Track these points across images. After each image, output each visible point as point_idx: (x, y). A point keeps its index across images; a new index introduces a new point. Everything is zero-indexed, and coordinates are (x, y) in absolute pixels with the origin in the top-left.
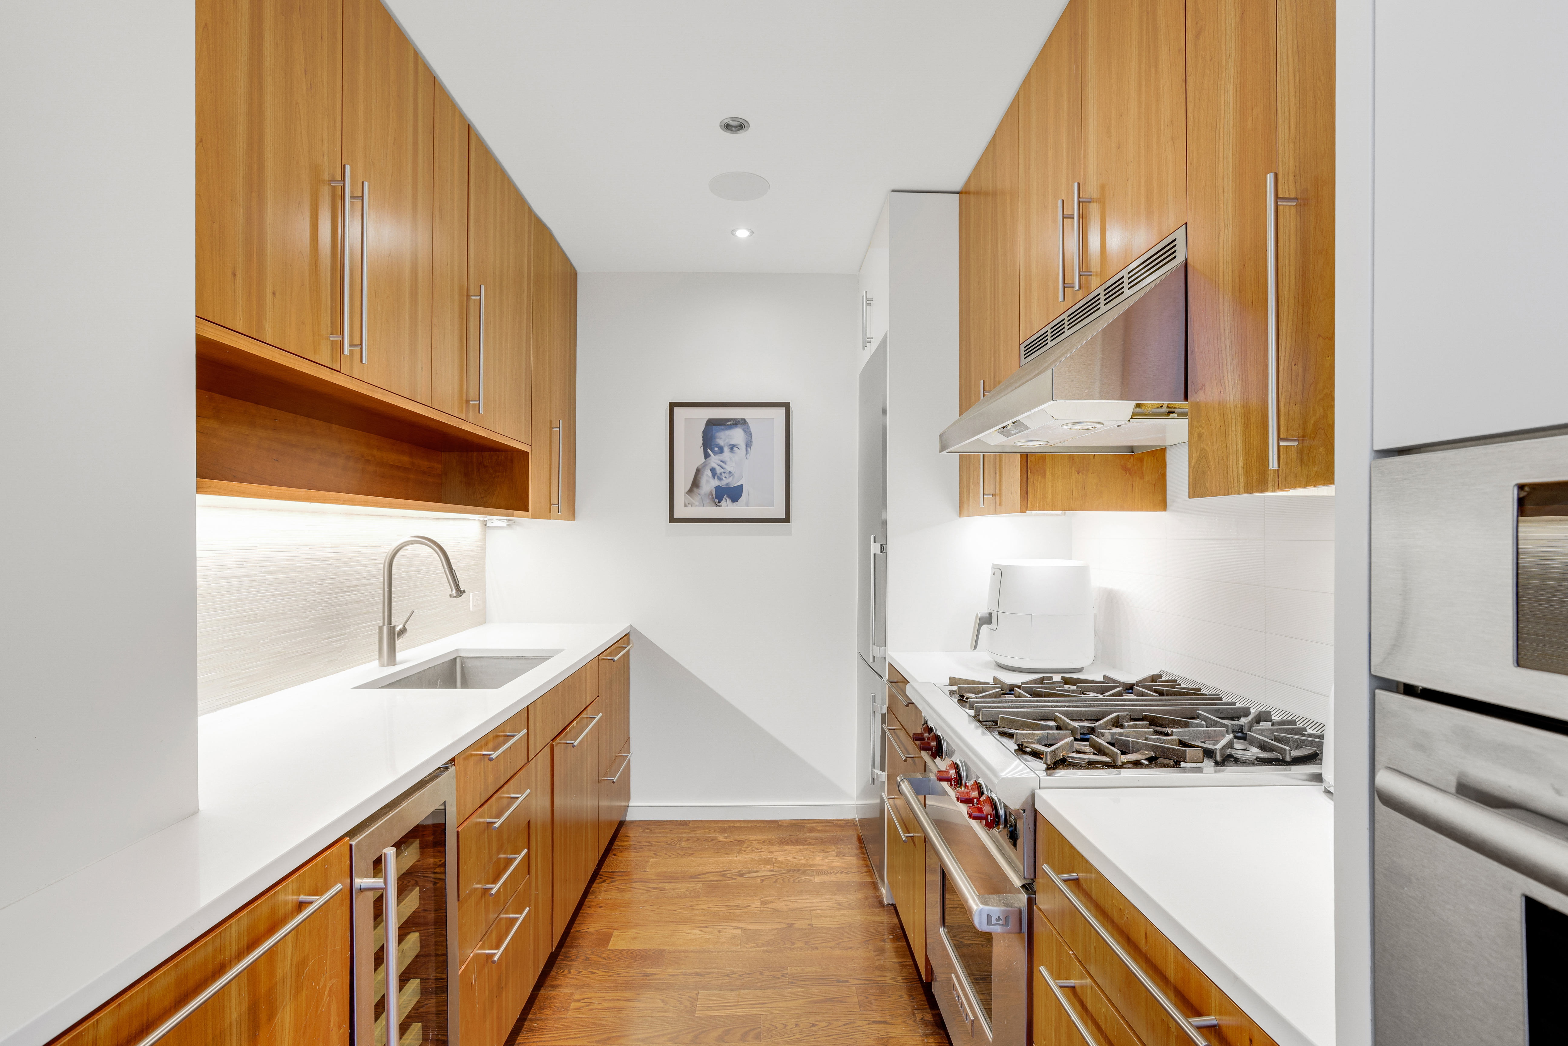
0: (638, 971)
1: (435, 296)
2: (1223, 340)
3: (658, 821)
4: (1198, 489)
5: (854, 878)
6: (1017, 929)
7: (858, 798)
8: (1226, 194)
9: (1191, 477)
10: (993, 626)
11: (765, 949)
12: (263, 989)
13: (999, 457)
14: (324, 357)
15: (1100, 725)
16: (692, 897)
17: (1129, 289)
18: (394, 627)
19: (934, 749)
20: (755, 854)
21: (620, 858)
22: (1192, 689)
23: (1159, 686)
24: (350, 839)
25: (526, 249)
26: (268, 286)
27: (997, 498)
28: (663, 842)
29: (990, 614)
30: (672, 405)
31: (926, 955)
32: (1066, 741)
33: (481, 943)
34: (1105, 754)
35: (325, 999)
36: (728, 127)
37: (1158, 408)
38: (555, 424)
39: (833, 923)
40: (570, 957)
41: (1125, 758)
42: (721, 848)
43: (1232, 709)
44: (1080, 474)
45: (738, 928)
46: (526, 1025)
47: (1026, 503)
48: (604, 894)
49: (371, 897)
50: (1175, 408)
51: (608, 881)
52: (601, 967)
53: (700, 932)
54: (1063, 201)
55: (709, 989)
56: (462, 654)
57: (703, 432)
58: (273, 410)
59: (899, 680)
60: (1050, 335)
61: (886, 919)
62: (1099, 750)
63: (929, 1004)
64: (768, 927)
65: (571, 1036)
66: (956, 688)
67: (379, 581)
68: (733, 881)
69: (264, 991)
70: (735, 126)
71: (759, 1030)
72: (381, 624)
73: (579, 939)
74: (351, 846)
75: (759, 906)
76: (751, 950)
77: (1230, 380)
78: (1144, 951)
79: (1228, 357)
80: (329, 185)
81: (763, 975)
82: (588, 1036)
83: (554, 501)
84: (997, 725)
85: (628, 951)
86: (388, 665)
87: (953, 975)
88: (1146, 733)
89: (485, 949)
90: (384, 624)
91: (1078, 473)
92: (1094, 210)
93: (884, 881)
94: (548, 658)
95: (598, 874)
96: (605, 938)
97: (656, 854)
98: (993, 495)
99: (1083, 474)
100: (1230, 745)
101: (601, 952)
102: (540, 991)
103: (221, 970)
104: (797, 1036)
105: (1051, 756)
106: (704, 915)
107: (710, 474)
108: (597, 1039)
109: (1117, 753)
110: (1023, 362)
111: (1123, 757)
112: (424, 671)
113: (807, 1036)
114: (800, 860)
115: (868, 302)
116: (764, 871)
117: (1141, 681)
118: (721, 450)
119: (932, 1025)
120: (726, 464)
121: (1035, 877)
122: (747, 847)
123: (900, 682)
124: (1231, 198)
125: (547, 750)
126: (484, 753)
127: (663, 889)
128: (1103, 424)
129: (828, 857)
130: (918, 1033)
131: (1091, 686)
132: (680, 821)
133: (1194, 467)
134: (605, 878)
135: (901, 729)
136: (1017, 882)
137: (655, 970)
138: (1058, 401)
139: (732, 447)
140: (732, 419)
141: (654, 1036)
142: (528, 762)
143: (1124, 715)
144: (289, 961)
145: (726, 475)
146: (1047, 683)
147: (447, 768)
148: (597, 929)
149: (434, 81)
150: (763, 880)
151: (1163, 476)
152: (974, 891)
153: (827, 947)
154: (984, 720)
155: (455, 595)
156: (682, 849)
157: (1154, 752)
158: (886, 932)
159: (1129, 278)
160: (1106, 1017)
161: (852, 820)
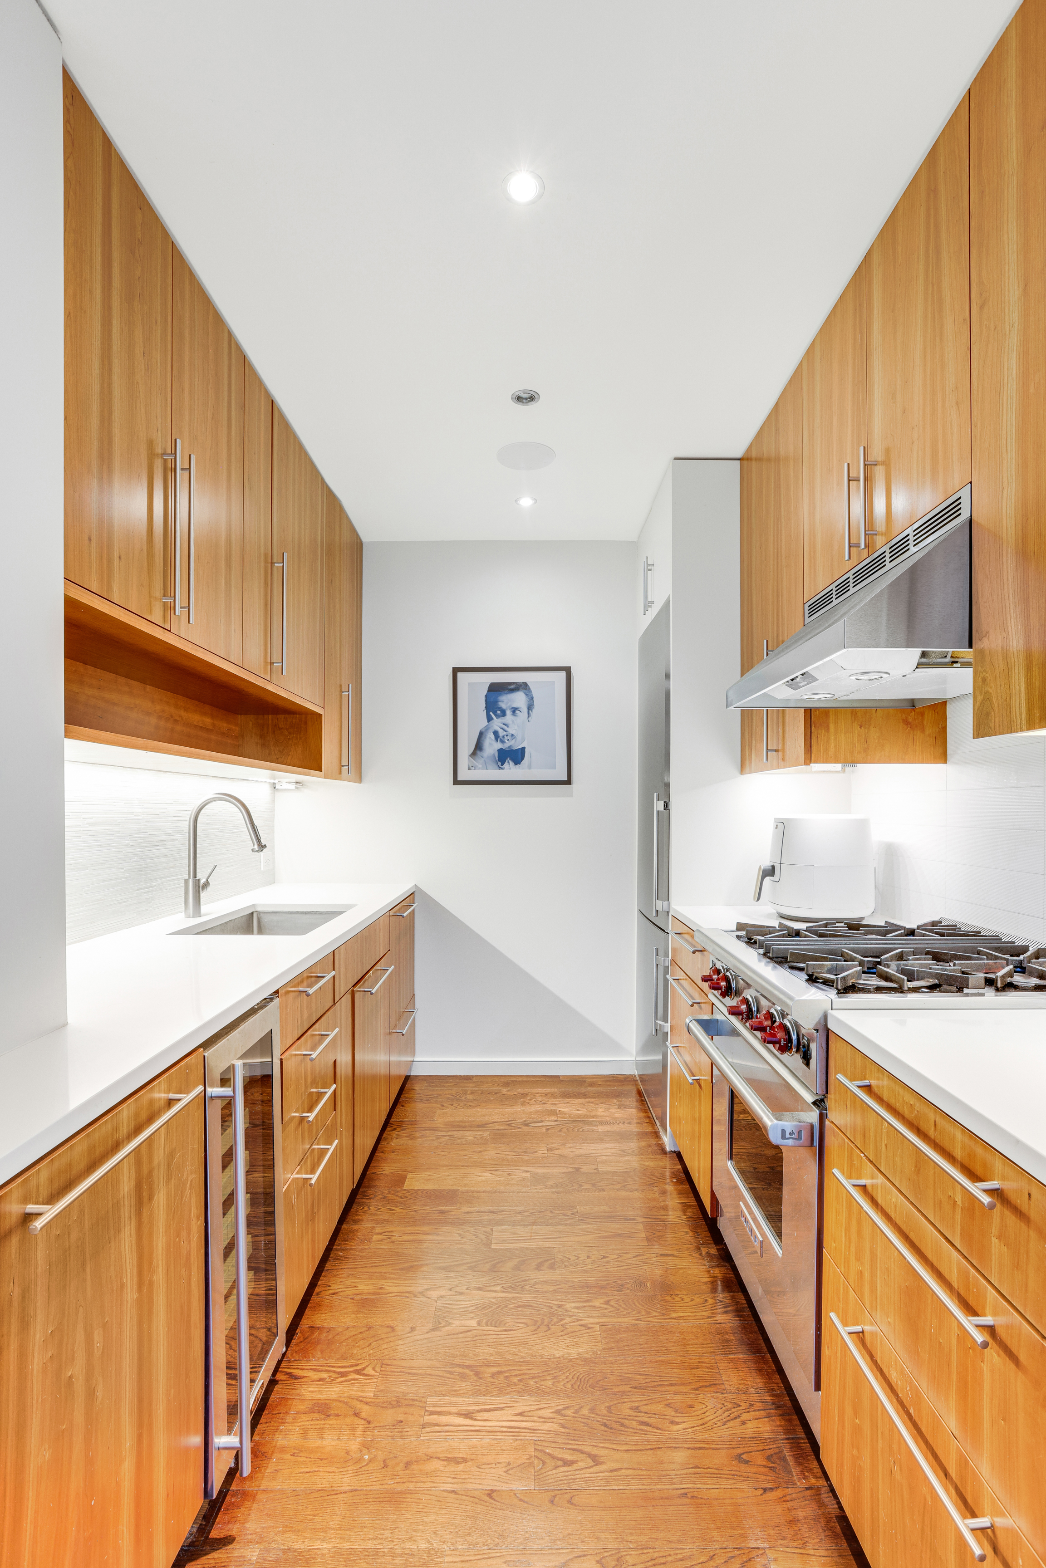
0: (434, 1209)
1: (245, 561)
2: (1006, 590)
3: (442, 1076)
4: (982, 729)
5: (634, 1128)
6: (808, 1143)
7: (638, 1054)
8: (1009, 454)
9: (975, 719)
10: (776, 878)
11: (554, 1190)
12: (145, 1172)
13: (781, 714)
14: (157, 617)
15: (886, 958)
16: (480, 1144)
17: (914, 546)
18: (199, 879)
19: (723, 989)
20: (538, 1106)
21: (409, 1109)
22: (972, 932)
23: (939, 929)
24: (204, 1050)
25: (320, 518)
26: (115, 550)
27: (781, 753)
28: (448, 1094)
29: (773, 867)
30: (456, 671)
31: (712, 1191)
32: (854, 969)
33: (299, 1167)
34: (891, 981)
35: (188, 1192)
36: (519, 399)
37: (943, 658)
38: (345, 688)
39: (618, 1168)
40: (368, 1196)
41: (911, 985)
42: (504, 1100)
43: (1011, 947)
44: (862, 728)
45: (527, 1171)
46: (332, 1254)
47: (810, 756)
48: (397, 1141)
49: (218, 1105)
50: (958, 658)
51: (398, 1129)
52: (399, 1205)
53: (490, 1175)
54: (849, 464)
55: (502, 1225)
56: (259, 909)
57: (486, 696)
58: (98, 670)
59: (684, 932)
60: (835, 593)
61: (669, 1165)
62: (887, 978)
63: (713, 1240)
64: (555, 1171)
65: (376, 1264)
66: (744, 933)
67: (185, 838)
68: (519, 1130)
69: (146, 1172)
70: (526, 398)
71: (553, 1261)
72: (187, 878)
73: (376, 1180)
74: (204, 1056)
75: (546, 1152)
76: (540, 1191)
77: (1013, 626)
78: (933, 1137)
79: (1011, 605)
80: (162, 458)
81: (554, 1213)
82: (392, 1264)
83: (344, 762)
84: (787, 960)
85: (423, 1191)
86: (193, 917)
87: (741, 1203)
88: (930, 964)
89: (302, 1174)
90: (189, 877)
91: (861, 727)
92: (879, 473)
93: (666, 1130)
94: (341, 913)
95: (388, 1123)
96: (400, 1180)
97: (442, 1106)
98: (776, 751)
99: (865, 728)
100: (1010, 974)
101: (397, 1192)
102: (342, 1225)
103: (116, 1147)
104: (590, 1267)
105: (841, 982)
106: (494, 1160)
107: (493, 737)
108: (401, 1267)
109: (903, 979)
110: (807, 620)
111: (909, 983)
112: (226, 923)
113: (598, 1267)
114: (582, 1112)
115: (648, 567)
116: (549, 1121)
117: (922, 926)
118: (504, 713)
119: (717, 1258)
120: (508, 727)
121: (827, 1093)
122: (530, 1100)
123: (685, 934)
124: (1014, 457)
125: (348, 997)
126: (301, 989)
127: (451, 1137)
128: (889, 674)
129: (610, 1109)
130: (704, 1265)
131: (874, 930)
132: (464, 1076)
133: (978, 709)
134: (396, 1127)
135: (686, 979)
136: (809, 1098)
137: (450, 1208)
138: (850, 649)
139: (514, 710)
140: (514, 683)
141: (454, 1265)
142: (334, 1004)
143: (908, 951)
144: (163, 1151)
145: (509, 738)
146: (831, 927)
147: (272, 1000)
148: (392, 1171)
149: (244, 359)
150: (547, 1130)
151: (944, 729)
152: (768, 1110)
153: (613, 1189)
154: (774, 956)
155: (257, 849)
156: (468, 1101)
157: (938, 980)
158: (668, 1176)
159: (914, 536)
160: (895, 1207)
161: (631, 1076)
